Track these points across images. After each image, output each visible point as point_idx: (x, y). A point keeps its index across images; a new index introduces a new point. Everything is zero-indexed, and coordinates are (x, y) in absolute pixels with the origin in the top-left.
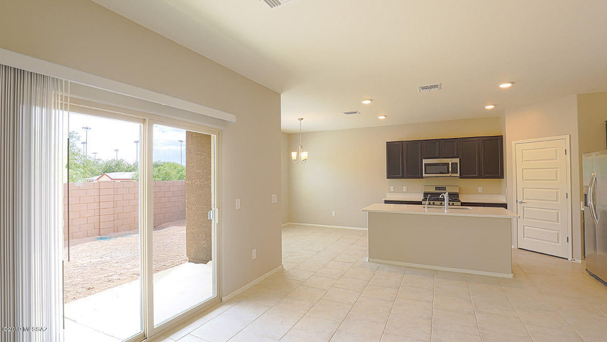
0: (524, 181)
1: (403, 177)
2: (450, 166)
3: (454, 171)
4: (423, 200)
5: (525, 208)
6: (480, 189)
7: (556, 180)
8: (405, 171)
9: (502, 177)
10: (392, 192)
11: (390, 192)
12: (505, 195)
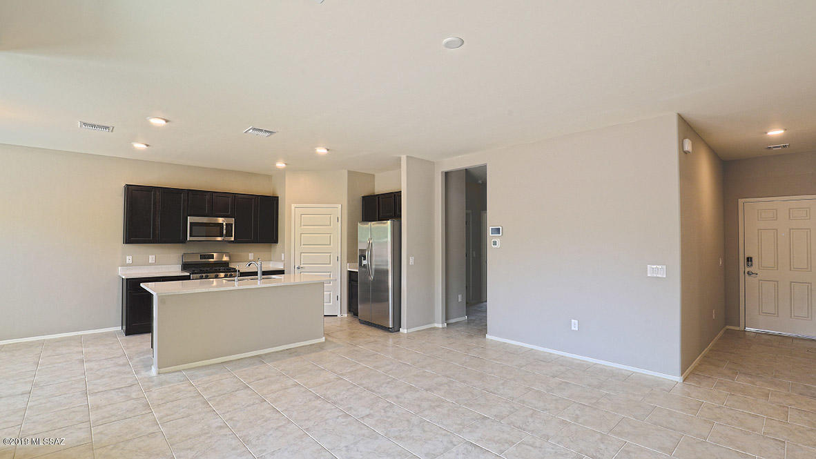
0: (302, 246)
1: (154, 242)
2: (224, 227)
3: (229, 234)
6: (251, 256)
7: (330, 244)
8: (159, 232)
9: (276, 242)
10: (129, 265)
11: (124, 265)
12: (280, 260)
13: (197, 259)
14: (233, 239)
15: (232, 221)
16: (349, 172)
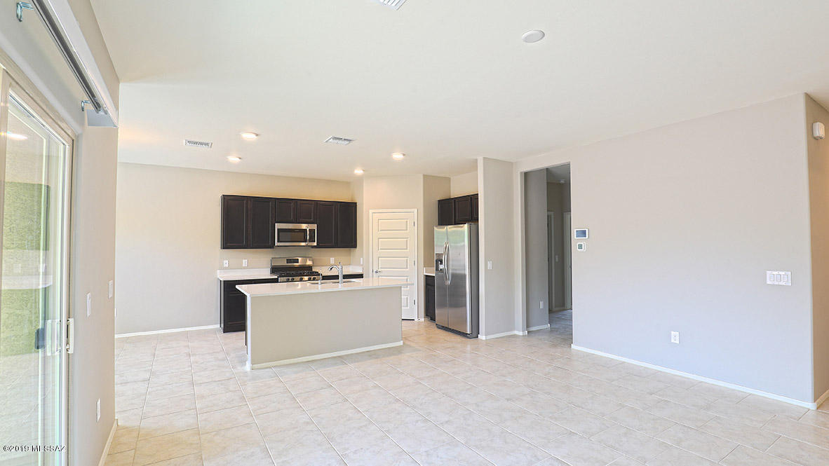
1: (247, 247)
2: (308, 232)
3: (312, 240)
8: (251, 238)
9: (355, 246)
10: (226, 268)
11: (222, 268)
12: (359, 265)
13: (284, 263)
14: (315, 244)
15: (315, 227)
16: (424, 176)
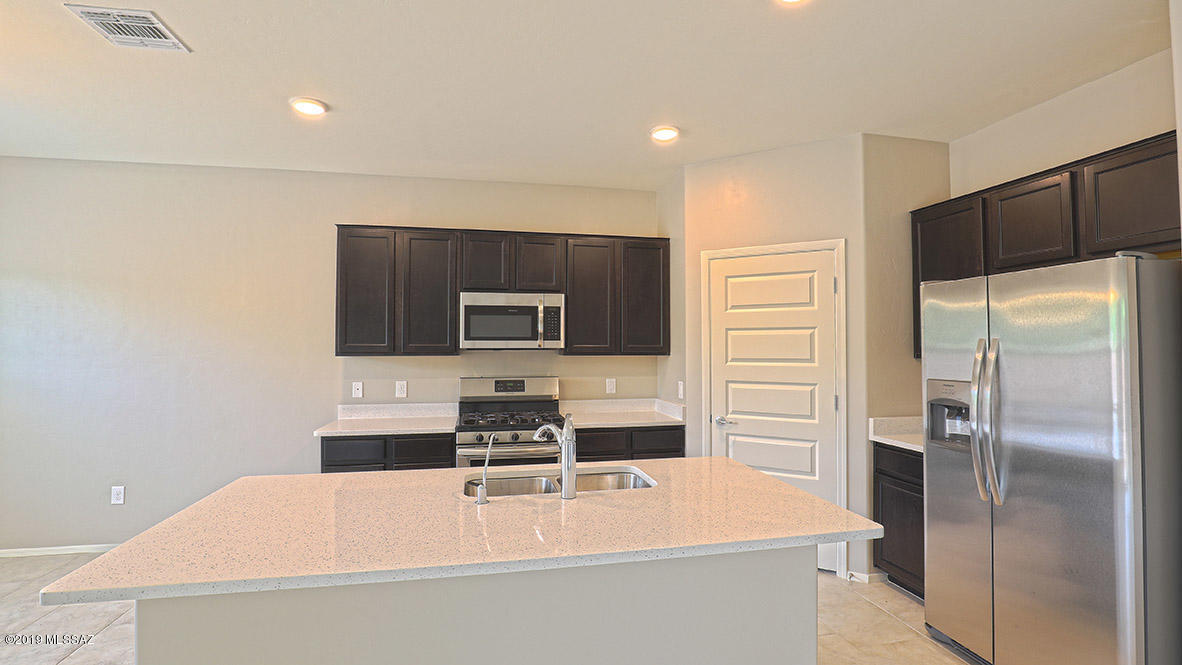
0: (729, 363)
1: (392, 351)
2: (541, 315)
3: (551, 333)
4: (459, 429)
5: (731, 438)
6: (610, 385)
7: (811, 360)
8: (400, 329)
9: (665, 350)
10: (357, 401)
11: (349, 401)
12: (673, 397)
13: (488, 391)
14: (562, 344)
15: (558, 300)
16: (867, 137)
